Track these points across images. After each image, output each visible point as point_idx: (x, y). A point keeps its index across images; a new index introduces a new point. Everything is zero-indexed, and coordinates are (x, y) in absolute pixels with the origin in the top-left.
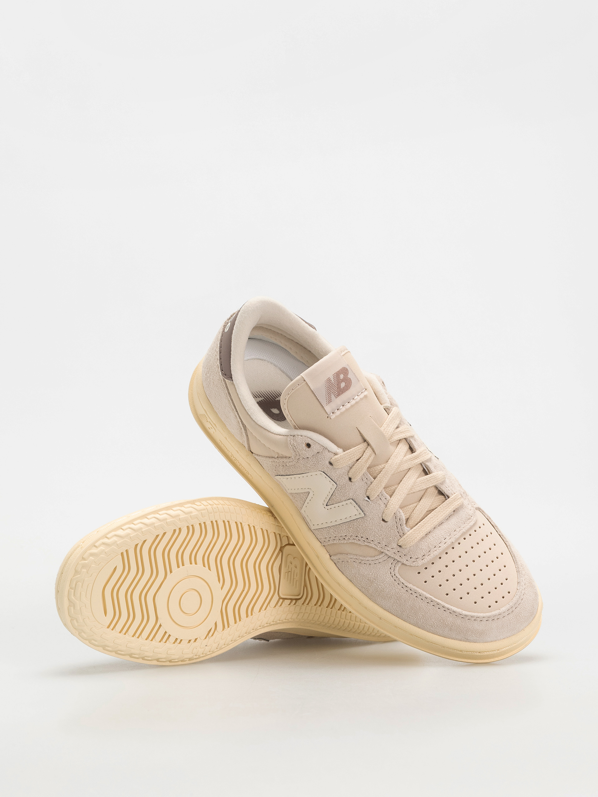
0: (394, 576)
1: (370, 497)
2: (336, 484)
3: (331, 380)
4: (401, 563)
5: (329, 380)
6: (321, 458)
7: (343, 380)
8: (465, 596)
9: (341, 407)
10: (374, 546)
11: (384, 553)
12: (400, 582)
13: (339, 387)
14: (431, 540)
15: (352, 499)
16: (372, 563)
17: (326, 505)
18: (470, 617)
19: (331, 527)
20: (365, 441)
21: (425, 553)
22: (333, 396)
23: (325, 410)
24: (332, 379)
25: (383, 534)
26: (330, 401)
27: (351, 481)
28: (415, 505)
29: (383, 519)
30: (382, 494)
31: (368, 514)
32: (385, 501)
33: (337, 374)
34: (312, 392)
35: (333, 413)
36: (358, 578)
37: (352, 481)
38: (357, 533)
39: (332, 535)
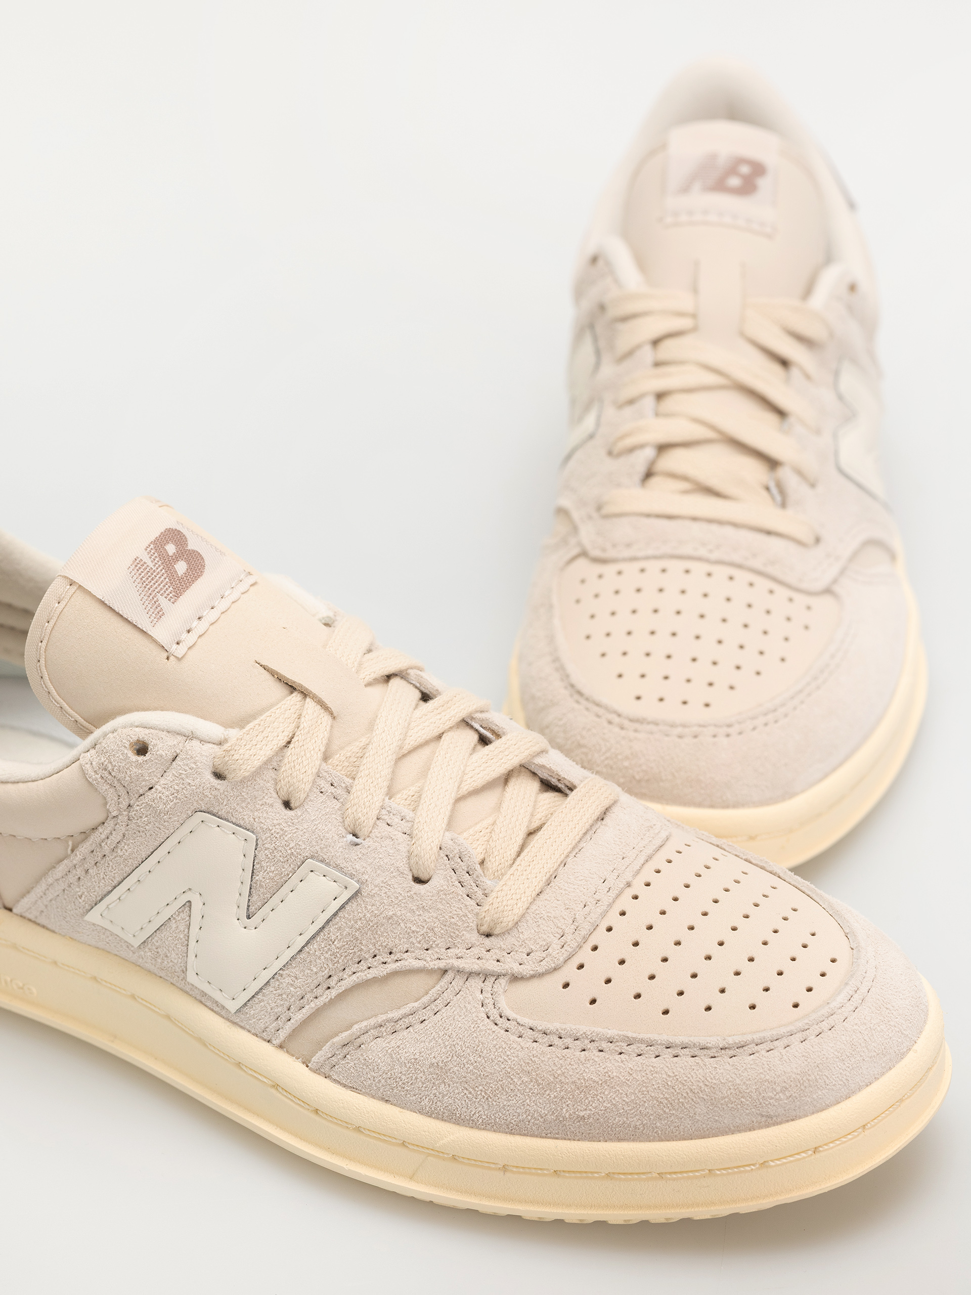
0: (500, 1021)
1: (357, 832)
2: (253, 832)
3: (145, 563)
4: (507, 978)
5: (138, 563)
6: (187, 768)
7: (176, 558)
8: (716, 1000)
9: (196, 623)
10: (417, 964)
11: (450, 972)
12: (521, 1028)
13: (172, 574)
14: (567, 892)
15: (312, 857)
16: (428, 1013)
17: (249, 917)
18: (754, 1045)
19: (281, 972)
20: (292, 688)
21: (564, 927)
22: (163, 601)
23: (155, 641)
24: (146, 559)
25: (429, 918)
26: (160, 614)
27: (291, 809)
28: (490, 820)
29: (413, 876)
30: (389, 809)
31: (367, 877)
32: (405, 826)
33: (159, 544)
34: (103, 603)
35: (178, 643)
36: (403, 1077)
37: (292, 805)
38: (356, 950)
39: (293, 996)
